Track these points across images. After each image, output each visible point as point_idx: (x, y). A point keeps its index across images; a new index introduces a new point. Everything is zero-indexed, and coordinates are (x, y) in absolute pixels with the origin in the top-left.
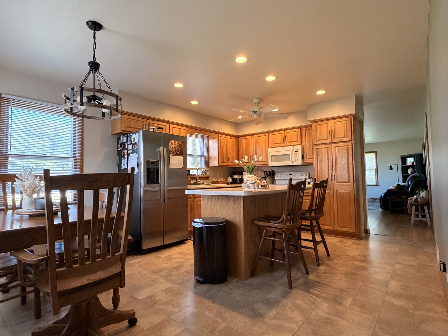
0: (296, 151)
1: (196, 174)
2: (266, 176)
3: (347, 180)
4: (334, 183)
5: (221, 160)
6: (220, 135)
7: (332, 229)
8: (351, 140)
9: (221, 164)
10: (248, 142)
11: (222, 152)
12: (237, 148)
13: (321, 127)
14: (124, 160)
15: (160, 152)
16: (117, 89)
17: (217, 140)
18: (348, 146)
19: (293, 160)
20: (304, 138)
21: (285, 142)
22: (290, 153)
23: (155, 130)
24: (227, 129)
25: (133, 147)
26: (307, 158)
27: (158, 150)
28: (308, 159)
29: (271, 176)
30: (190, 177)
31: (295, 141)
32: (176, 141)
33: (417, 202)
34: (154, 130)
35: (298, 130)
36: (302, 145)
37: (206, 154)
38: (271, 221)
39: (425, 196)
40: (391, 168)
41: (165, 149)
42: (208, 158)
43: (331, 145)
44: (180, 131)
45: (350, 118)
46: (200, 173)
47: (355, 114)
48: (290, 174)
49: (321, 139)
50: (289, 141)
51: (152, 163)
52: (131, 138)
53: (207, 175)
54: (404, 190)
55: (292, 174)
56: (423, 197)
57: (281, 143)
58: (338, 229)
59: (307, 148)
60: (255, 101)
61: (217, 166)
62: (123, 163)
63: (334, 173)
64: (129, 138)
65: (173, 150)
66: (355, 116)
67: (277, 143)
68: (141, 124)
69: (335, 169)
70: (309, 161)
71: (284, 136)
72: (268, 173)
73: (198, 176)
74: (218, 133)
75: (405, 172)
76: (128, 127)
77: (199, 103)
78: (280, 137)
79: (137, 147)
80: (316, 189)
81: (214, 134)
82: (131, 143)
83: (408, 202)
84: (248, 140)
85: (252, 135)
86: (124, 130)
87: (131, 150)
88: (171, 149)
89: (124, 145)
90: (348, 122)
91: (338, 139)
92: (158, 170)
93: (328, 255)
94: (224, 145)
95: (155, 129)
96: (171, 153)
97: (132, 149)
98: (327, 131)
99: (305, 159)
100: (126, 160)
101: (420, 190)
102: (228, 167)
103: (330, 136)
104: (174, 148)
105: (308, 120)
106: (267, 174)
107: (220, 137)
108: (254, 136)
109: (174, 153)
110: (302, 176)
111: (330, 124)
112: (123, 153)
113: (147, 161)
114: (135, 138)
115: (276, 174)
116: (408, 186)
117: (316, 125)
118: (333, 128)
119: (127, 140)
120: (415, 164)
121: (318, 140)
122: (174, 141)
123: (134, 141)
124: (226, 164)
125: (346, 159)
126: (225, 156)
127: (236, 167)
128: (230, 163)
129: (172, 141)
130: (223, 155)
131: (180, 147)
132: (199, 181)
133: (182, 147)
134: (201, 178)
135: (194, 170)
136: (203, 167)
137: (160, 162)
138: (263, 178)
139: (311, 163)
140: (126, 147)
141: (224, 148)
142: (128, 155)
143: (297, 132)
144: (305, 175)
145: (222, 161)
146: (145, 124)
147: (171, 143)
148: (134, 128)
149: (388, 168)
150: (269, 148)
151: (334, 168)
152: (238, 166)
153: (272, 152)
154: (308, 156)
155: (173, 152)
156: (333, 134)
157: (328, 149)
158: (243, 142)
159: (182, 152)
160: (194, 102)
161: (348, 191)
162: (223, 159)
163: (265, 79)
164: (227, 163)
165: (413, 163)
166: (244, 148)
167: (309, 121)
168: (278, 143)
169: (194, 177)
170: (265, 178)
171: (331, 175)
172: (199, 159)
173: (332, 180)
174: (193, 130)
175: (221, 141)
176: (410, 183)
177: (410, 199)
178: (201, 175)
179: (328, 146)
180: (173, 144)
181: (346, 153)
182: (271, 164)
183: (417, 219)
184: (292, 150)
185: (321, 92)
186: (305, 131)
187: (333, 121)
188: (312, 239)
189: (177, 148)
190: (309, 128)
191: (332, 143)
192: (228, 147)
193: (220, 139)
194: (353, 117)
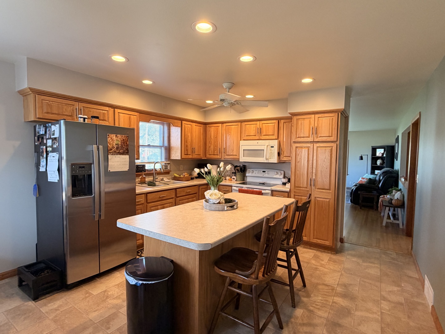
0: (271, 147)
1: (153, 168)
2: (237, 171)
3: (327, 187)
4: (313, 189)
5: (184, 153)
6: (184, 122)
7: (306, 240)
8: (336, 140)
9: (185, 157)
10: (218, 131)
11: (186, 142)
12: (204, 138)
13: (303, 121)
14: (43, 160)
15: (93, 151)
16: (26, 57)
17: (180, 128)
18: (332, 147)
19: (267, 157)
20: (281, 131)
21: (260, 135)
22: (264, 148)
23: (86, 120)
24: (193, 115)
25: (52, 144)
26: (283, 155)
27: (89, 148)
28: (285, 156)
29: (241, 172)
30: (145, 173)
31: (271, 134)
32: (118, 135)
33: (391, 203)
34: (84, 121)
35: (275, 121)
36: (279, 139)
37: (166, 144)
38: (237, 271)
39: (400, 198)
40: (361, 158)
41: (101, 147)
42: (168, 150)
43: (312, 144)
44: (130, 118)
45: (337, 114)
46: (158, 167)
47: (344, 110)
48: (263, 172)
49: (302, 136)
50: (265, 134)
51: (80, 167)
52: (50, 129)
53: (167, 169)
54: (375, 184)
55: (265, 172)
56: (397, 198)
57: (255, 136)
58: (314, 241)
59: (285, 142)
60: (225, 85)
61: (180, 159)
62: (41, 163)
63: (314, 177)
64: (48, 130)
65: (113, 147)
66: (343, 112)
67: (250, 135)
68: (70, 108)
69: (315, 173)
70: (285, 159)
71: (259, 128)
72: (238, 168)
73: (156, 170)
74: (182, 120)
75: (374, 162)
76: (48, 113)
77: (154, 82)
78: (254, 128)
79: (57, 144)
80: (297, 213)
81: (176, 121)
82: (50, 137)
83: (379, 200)
84: (217, 129)
85: (222, 123)
86: (41, 117)
87: (50, 147)
88: (110, 146)
89: (43, 138)
90: (334, 119)
91: (321, 138)
92: (90, 176)
93: (304, 286)
94: (189, 134)
95: (86, 118)
96: (110, 151)
97: (52, 147)
98: (310, 128)
99: (282, 156)
100: (45, 160)
101: (393, 188)
102: (193, 160)
103: (312, 133)
104: (116, 144)
105: (288, 112)
106: (237, 170)
107: (183, 125)
108: (225, 124)
109: (115, 151)
110: (276, 174)
111: (313, 119)
112: (41, 150)
113: (72, 165)
114: (54, 131)
115: (248, 170)
116: (380, 181)
117: (297, 119)
118: (316, 125)
119: (46, 132)
120: (385, 156)
121: (298, 137)
122: (115, 135)
123: (53, 135)
124: (190, 157)
125: (328, 162)
126: (189, 147)
127: (202, 159)
128: (196, 155)
129: (112, 135)
130: (187, 146)
131: (124, 143)
132: (157, 178)
133: (128, 143)
134: (159, 173)
135: (151, 164)
136: (163, 160)
137: (92, 165)
138: (233, 173)
139: (287, 161)
140: (45, 142)
141: (188, 137)
142: (47, 154)
143: (274, 124)
144: (279, 174)
145: (186, 153)
146: (76, 109)
147: (110, 139)
148: (58, 114)
149: (358, 158)
150: (241, 140)
151: (314, 171)
152: (206, 159)
153: (245, 145)
154: (285, 153)
155: (113, 150)
156: (315, 131)
157: (309, 148)
158: (212, 130)
159: (127, 150)
160: (147, 82)
161: (328, 200)
162: (187, 150)
163: (239, 58)
164: (192, 155)
165: (383, 154)
166: (212, 137)
167: (290, 113)
168: (252, 135)
169: (151, 173)
170: (235, 173)
171: (310, 180)
172: (158, 151)
173: (310, 185)
174: (147, 116)
175: (185, 129)
176: (381, 178)
177: (382, 197)
178: (160, 170)
179: (310, 146)
180: (114, 140)
181: (330, 156)
182: (243, 159)
183: (389, 221)
184: (267, 146)
185: (307, 81)
186: (283, 123)
187: (317, 116)
188: (287, 266)
189: (120, 144)
190: (287, 121)
191: (314, 142)
192: (194, 136)
193: (183, 126)
194: (341, 113)
